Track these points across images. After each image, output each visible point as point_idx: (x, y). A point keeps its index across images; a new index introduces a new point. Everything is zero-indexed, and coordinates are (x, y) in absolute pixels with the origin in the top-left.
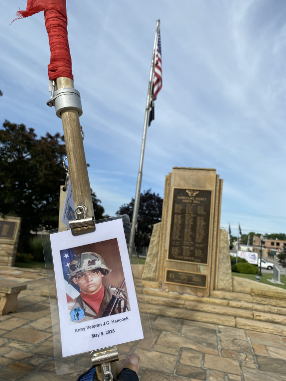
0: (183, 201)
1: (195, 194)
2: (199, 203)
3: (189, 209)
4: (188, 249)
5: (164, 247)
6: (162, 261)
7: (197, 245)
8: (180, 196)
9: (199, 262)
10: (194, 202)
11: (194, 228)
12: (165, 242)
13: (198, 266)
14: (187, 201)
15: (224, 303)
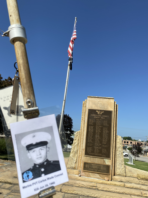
0: (94, 117)
1: (102, 113)
3: (98, 122)
5: (82, 147)
6: (80, 156)
7: (103, 146)
8: (92, 114)
9: (105, 157)
10: (101, 118)
11: (101, 135)
13: (104, 160)
14: (97, 117)
15: (122, 185)
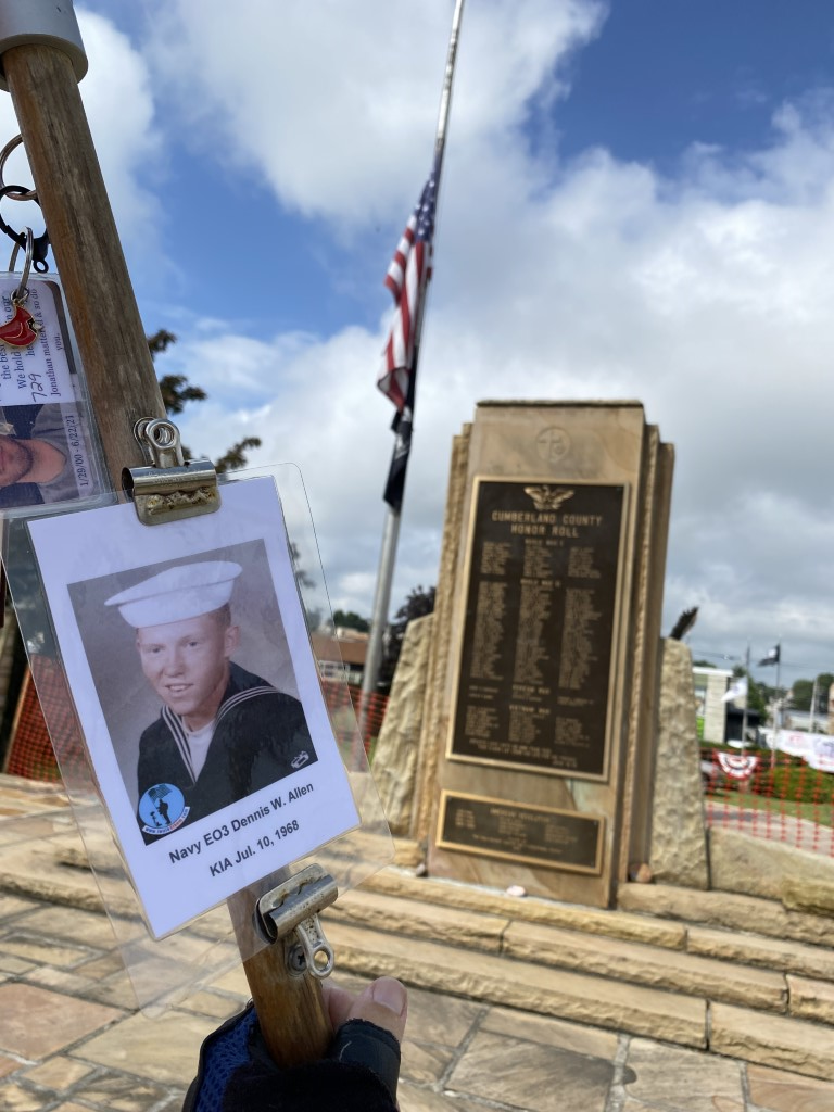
0: (514, 528)
1: (559, 499)
2: (575, 534)
3: (535, 561)
4: (528, 714)
5: (440, 706)
6: (430, 762)
7: (563, 700)
8: (502, 509)
9: (571, 769)
10: (555, 530)
11: (552, 633)
12: (442, 688)
13: (569, 784)
14: (528, 529)
15: (667, 938)
